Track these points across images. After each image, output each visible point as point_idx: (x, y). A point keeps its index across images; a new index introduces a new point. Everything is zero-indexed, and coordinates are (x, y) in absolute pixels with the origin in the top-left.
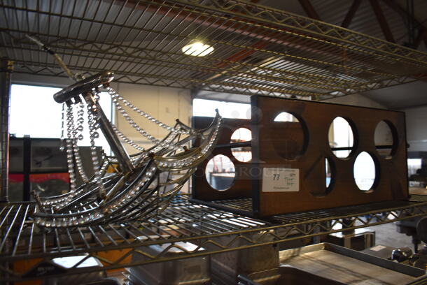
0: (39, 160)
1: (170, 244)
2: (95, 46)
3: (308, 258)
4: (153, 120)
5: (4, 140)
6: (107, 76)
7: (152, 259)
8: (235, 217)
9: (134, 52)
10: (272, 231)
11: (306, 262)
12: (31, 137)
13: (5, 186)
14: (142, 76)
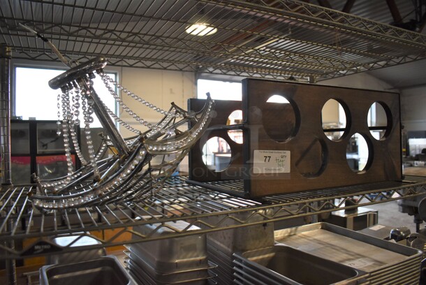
0: (45, 143)
1: (161, 224)
2: (90, 31)
3: (305, 237)
4: (147, 104)
5: (6, 125)
6: (100, 62)
7: (143, 238)
8: (228, 198)
9: (128, 36)
10: (261, 211)
11: (302, 241)
12: (37, 119)
13: (8, 169)
14: (140, 59)
